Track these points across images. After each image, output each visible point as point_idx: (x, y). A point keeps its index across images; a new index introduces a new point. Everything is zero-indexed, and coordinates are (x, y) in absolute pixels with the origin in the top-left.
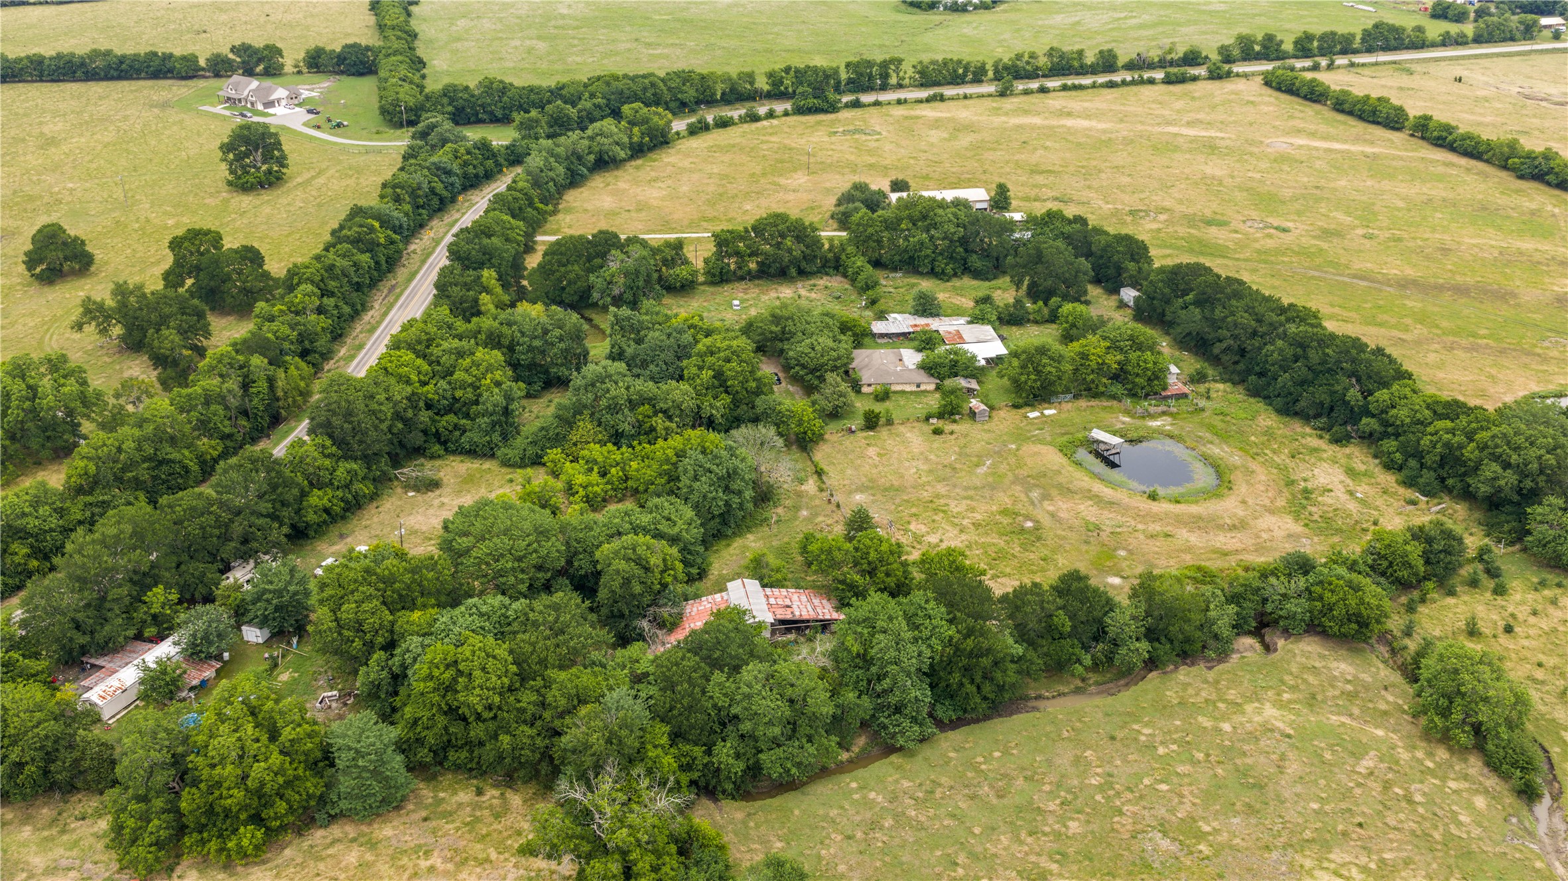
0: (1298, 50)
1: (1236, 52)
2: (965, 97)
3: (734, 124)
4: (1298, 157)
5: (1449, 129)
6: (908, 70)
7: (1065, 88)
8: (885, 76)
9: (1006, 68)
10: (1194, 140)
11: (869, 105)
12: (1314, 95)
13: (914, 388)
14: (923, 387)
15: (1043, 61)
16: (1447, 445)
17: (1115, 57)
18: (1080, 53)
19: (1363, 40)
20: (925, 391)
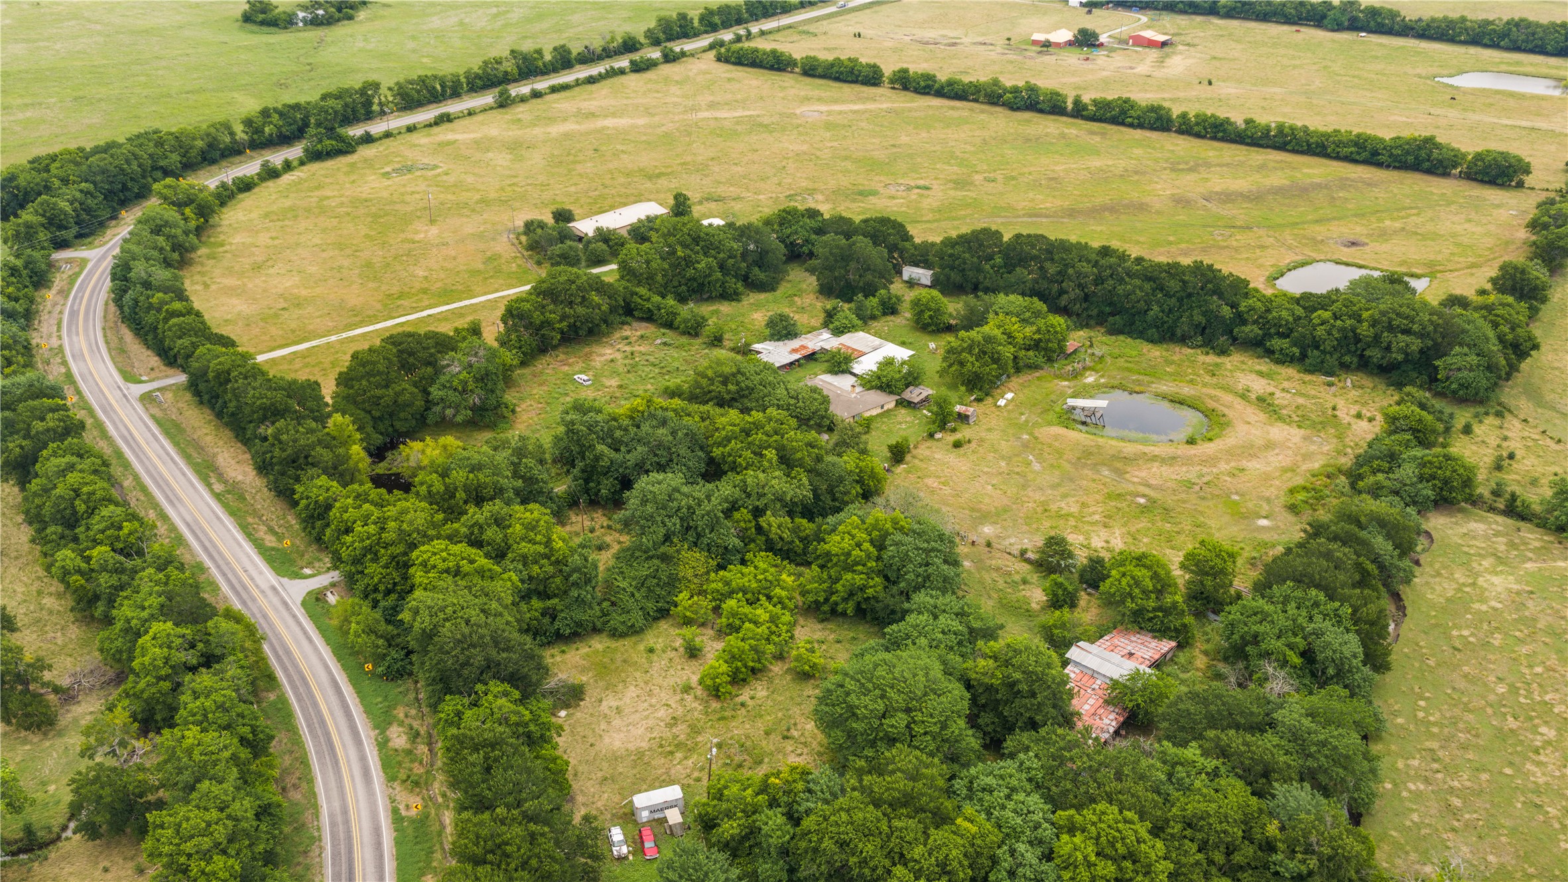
0: (706, 26)
1: (662, 36)
2: (470, 113)
3: (255, 185)
4: (846, 122)
5: (930, 78)
6: (386, 95)
7: (554, 90)
8: (368, 103)
9: (477, 76)
10: (738, 121)
11: (380, 139)
12: (778, 64)
13: (879, 411)
14: (885, 408)
15: (509, 66)
16: (1342, 330)
17: (569, 52)
18: (539, 52)
19: (748, 10)
20: (889, 411)
